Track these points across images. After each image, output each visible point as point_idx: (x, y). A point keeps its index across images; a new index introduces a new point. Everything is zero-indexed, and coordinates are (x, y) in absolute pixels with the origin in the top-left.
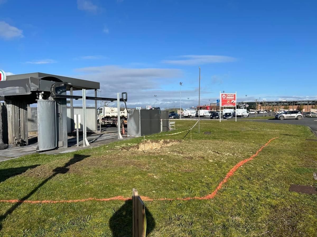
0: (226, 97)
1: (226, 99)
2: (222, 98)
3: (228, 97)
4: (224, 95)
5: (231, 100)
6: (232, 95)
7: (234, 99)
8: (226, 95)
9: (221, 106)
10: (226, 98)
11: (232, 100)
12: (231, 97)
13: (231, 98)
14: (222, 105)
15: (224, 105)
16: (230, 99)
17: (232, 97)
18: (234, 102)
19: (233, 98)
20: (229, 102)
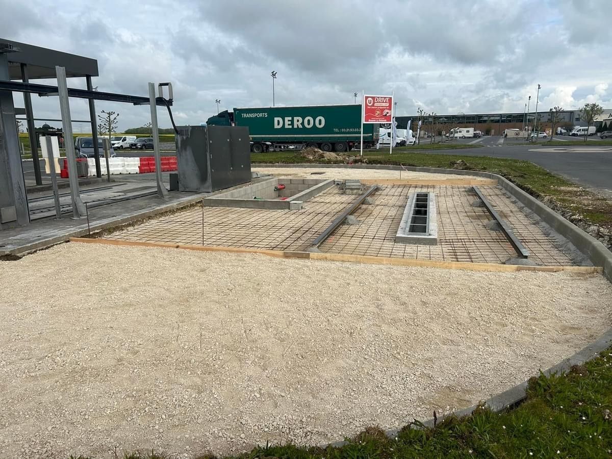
0: (374, 103)
1: (373, 108)
2: (366, 105)
3: (378, 102)
4: (370, 99)
5: (382, 110)
6: (385, 98)
7: (388, 108)
8: (373, 98)
9: (364, 123)
10: (373, 105)
11: (385, 109)
12: (383, 102)
13: (384, 104)
14: (365, 121)
15: (369, 120)
16: (381, 108)
17: (386, 102)
18: (388, 113)
19: (388, 105)
20: (379, 114)
